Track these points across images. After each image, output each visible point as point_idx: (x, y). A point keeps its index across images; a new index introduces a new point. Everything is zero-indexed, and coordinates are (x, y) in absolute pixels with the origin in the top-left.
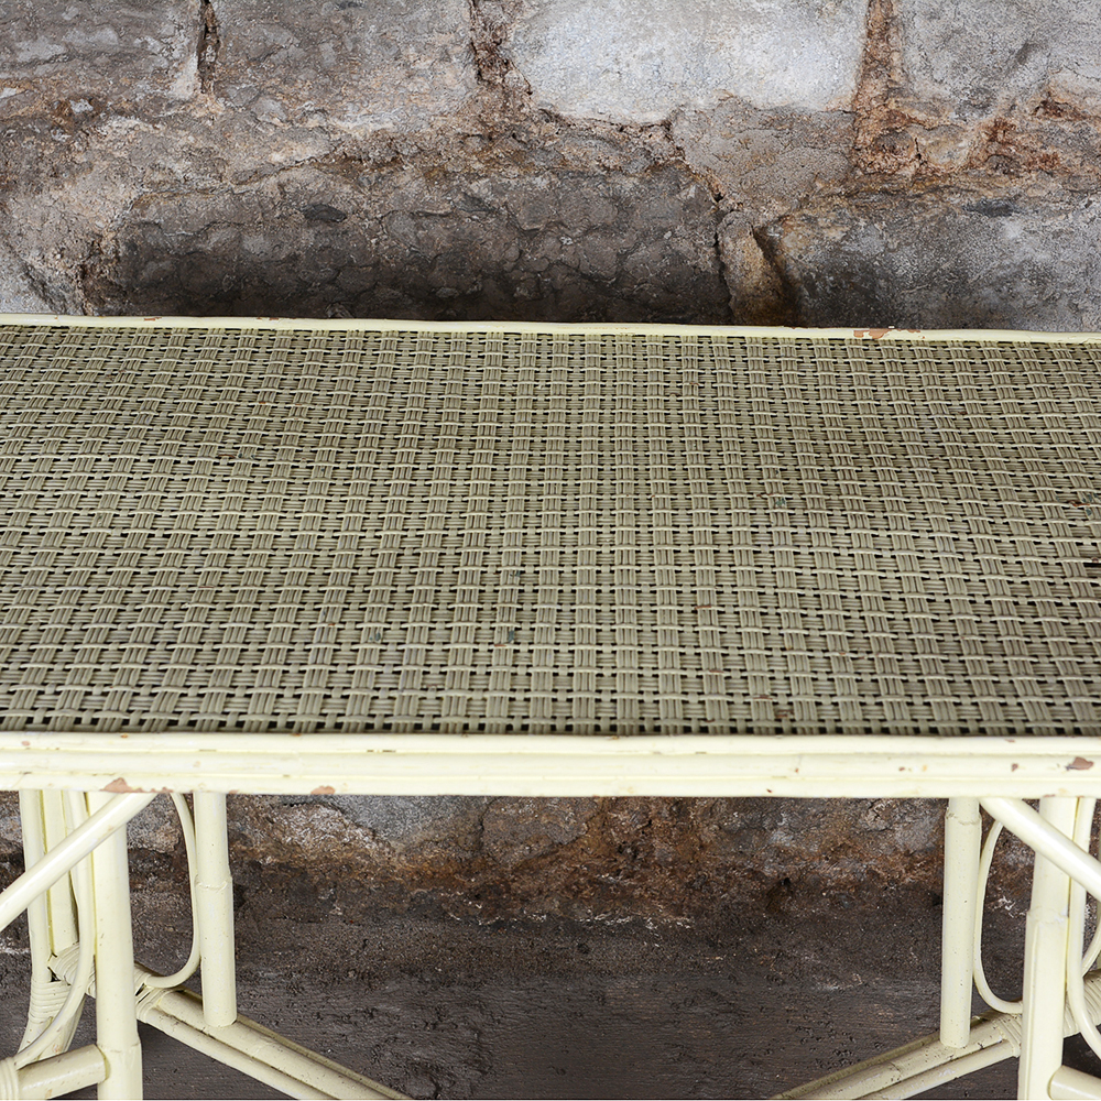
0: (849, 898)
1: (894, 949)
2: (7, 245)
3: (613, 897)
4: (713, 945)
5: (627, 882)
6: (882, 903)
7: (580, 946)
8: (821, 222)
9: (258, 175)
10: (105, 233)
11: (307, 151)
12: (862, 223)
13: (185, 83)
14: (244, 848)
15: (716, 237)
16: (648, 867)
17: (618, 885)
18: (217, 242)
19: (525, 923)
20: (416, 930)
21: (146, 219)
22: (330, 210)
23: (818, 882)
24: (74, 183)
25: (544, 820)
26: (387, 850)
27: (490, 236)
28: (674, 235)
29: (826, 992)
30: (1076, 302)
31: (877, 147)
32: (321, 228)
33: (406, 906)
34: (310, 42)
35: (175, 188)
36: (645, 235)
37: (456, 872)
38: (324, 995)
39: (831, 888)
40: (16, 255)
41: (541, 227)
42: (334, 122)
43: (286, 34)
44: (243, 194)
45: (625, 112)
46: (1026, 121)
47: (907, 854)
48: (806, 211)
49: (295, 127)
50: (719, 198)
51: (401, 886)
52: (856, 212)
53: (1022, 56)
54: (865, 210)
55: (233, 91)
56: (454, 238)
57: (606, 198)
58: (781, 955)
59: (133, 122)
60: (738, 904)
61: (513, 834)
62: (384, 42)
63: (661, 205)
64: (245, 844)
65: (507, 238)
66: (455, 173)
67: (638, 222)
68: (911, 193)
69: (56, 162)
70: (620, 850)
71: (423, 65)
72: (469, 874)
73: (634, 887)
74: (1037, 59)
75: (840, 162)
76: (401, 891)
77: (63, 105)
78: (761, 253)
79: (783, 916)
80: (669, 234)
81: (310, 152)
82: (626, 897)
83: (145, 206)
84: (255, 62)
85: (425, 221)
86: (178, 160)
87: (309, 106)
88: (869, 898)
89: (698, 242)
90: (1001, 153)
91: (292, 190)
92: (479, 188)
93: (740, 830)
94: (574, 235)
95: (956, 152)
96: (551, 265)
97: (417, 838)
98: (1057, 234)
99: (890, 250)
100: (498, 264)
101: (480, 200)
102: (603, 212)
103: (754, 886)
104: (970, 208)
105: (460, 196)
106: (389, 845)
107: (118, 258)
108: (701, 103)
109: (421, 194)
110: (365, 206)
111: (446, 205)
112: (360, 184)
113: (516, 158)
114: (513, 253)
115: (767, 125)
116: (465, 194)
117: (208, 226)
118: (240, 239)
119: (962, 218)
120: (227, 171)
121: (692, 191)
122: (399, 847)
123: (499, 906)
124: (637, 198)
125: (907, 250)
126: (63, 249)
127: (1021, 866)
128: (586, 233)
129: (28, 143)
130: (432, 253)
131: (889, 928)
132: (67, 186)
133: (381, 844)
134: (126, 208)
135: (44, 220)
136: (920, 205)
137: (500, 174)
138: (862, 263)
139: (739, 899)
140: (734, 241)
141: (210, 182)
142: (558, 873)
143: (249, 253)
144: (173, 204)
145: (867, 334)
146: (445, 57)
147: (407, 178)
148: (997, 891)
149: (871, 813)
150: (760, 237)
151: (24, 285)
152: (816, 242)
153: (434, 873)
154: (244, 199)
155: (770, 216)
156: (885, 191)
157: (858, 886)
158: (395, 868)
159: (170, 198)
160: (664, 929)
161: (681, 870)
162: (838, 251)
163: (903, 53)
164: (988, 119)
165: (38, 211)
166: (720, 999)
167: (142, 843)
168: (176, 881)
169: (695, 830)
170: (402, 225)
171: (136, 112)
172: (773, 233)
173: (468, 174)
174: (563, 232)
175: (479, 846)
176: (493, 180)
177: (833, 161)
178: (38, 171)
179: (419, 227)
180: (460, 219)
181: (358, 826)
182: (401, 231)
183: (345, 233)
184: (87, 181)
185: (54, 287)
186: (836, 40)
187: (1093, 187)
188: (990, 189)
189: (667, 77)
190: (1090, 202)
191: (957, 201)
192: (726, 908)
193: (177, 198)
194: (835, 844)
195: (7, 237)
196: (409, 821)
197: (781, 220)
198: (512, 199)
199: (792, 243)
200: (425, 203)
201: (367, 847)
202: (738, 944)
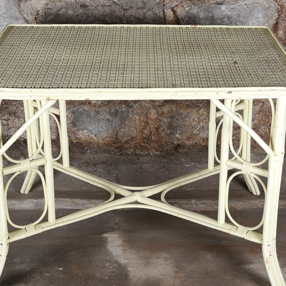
0: (191, 148)
1: (200, 158)
2: (20, 13)
3: (144, 148)
4: (164, 158)
5: (147, 145)
6: (198, 149)
7: (137, 158)
8: (185, 6)
10: (40, 10)
12: (193, 7)
14: (70, 139)
15: (163, 9)
16: (151, 142)
17: (145, 146)
18: (62, 12)
19: (126, 154)
20: (104, 155)
21: (48, 7)
22: (85, 5)
23: (185, 145)
25: (130, 132)
26: (98, 139)
27: (118, 10)
28: (155, 9)
29: (187, 166)
30: (236, 23)
32: (83, 9)
33: (102, 150)
35: (54, 1)
36: (149, 9)
37: (112, 144)
38: (86, 168)
39: (188, 146)
40: (22, 15)
41: (128, 8)
47: (203, 139)
48: (182, 4)
50: (164, 1)
51: (101, 146)
52: (192, 4)
56: (110, 11)
57: (141, 2)
58: (178, 160)
60: (169, 149)
61: (124, 135)
63: (152, 3)
65: (121, 10)
67: (148, 7)
70: (145, 138)
72: (115, 144)
73: (148, 146)
78: (173, 13)
79: (178, 152)
80: (154, 9)
82: (147, 148)
83: (48, 5)
85: (105, 7)
88: (195, 148)
89: (160, 11)
91: (78, 1)
93: (169, 134)
94: (135, 9)
96: (130, 16)
97: (104, 136)
98: (232, 9)
99: (199, 12)
100: (119, 16)
101: (115, 2)
102: (140, 5)
103: (172, 146)
104: (215, 3)
105: (112, 2)
106: (99, 138)
107: (42, 15)
109: (103, 1)
110: (92, 4)
111: (109, 3)
114: (122, 13)
116: (113, 1)
117: (61, 8)
118: (67, 11)
119: (213, 5)
121: (159, 0)
122: (101, 138)
123: (121, 150)
124: (147, 2)
125: (202, 12)
126: (31, 14)
128: (137, 9)
130: (106, 14)
131: (199, 154)
134: (44, 5)
135: (28, 8)
136: (204, 3)
138: (193, 15)
139: (169, 148)
140: (167, 10)
142: (133, 143)
143: (69, 14)
145: (193, 26)
149: (196, 130)
150: (172, 9)
151: (23, 21)
152: (184, 10)
153: (108, 144)
154: (68, 3)
155: (174, 5)
157: (193, 146)
158: (100, 143)
160: (154, 155)
161: (158, 143)
162: (188, 12)
165: (26, 6)
166: (165, 168)
168: (56, 145)
169: (160, 134)
170: (100, 8)
172: (175, 9)
174: (132, 9)
175: (117, 138)
179: (103, 8)
180: (111, 6)
181: (93, 134)
183: (88, 10)
185: (30, 21)
190: (239, 2)
191: (212, 2)
192: (167, 150)
193: (54, 3)
194: (189, 137)
195: (20, 11)
196: (103, 133)
197: (177, 6)
198: (122, 2)
199: (179, 11)
200: (104, 3)
201: (94, 138)
202: (169, 157)
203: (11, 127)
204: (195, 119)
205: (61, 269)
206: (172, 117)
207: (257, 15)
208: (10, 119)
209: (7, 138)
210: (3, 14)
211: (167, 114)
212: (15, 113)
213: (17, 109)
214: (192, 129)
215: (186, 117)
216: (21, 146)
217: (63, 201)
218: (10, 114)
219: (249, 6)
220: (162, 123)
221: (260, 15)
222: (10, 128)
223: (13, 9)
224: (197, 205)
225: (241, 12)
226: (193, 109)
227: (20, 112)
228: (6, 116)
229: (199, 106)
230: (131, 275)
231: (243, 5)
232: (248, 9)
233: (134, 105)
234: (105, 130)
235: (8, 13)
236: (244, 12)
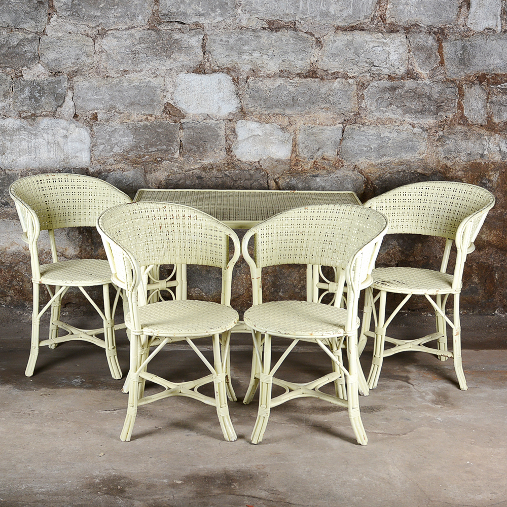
8: (285, 178)
9: (189, 170)
10: (162, 181)
11: (197, 166)
12: (292, 178)
13: (177, 155)
15: (267, 180)
18: (181, 182)
21: (169, 179)
22: (201, 177)
24: (157, 172)
27: (228, 181)
28: (260, 180)
31: (295, 165)
32: (199, 179)
34: (198, 148)
35: (174, 173)
36: (255, 180)
40: (147, 184)
41: (237, 179)
42: (202, 161)
43: (194, 146)
44: (186, 174)
45: (251, 160)
46: (320, 161)
48: (283, 176)
49: (195, 162)
50: (268, 174)
52: (291, 176)
53: (318, 150)
54: (293, 176)
55: (185, 156)
56: (222, 181)
57: (248, 174)
59: (168, 162)
62: (211, 147)
63: (258, 175)
65: (231, 181)
66: (223, 170)
67: (254, 178)
68: (301, 173)
69: (154, 168)
71: (217, 151)
74: (321, 150)
75: (288, 168)
77: (156, 159)
78: (275, 183)
81: (198, 167)
83: (169, 176)
84: (189, 151)
85: (217, 178)
86: (175, 168)
87: (198, 158)
89: (264, 181)
90: (316, 166)
91: (195, 173)
92: (227, 173)
94: (243, 180)
95: (309, 166)
97: (214, 295)
98: (325, 180)
99: (297, 183)
100: (230, 185)
101: (227, 175)
102: (248, 176)
104: (311, 176)
105: (223, 174)
107: (164, 185)
108: (265, 158)
110: (207, 176)
111: (221, 176)
112: (206, 172)
113: (233, 167)
114: (232, 184)
115: (275, 162)
117: (180, 179)
118: (185, 181)
119: (309, 177)
120: (184, 170)
121: (263, 173)
122: (210, 296)
124: (254, 174)
125: (300, 183)
126: (155, 183)
128: (245, 180)
129: (150, 165)
133: (207, 296)
134: (166, 176)
136: (302, 175)
138: (292, 185)
140: (270, 181)
141: (181, 172)
142: (240, 301)
145: (292, 191)
146: (221, 150)
147: (214, 171)
150: (275, 180)
152: (285, 182)
155: (277, 177)
156: (296, 173)
159: (173, 175)
162: (288, 183)
163: (298, 149)
164: (313, 161)
165: (151, 177)
170: (214, 179)
171: (169, 160)
172: (277, 180)
173: (225, 170)
174: (241, 180)
176: (229, 171)
177: (287, 167)
178: (151, 170)
180: (223, 178)
181: (203, 292)
183: (203, 181)
184: (159, 172)
186: (287, 147)
188: (314, 173)
189: (259, 153)
190: (331, 175)
191: (308, 175)
193: (175, 175)
195: (146, 181)
196: (213, 291)
197: (278, 178)
198: (232, 175)
199: (280, 182)
200: (217, 175)
206: (275, 276)
210: (131, 183)
211: (271, 273)
214: (294, 288)
215: (288, 276)
219: (340, 178)
220: (267, 282)
223: (140, 179)
224: (298, 349)
225: (333, 183)
230: (242, 385)
231: (335, 177)
233: (242, 265)
234: (214, 288)
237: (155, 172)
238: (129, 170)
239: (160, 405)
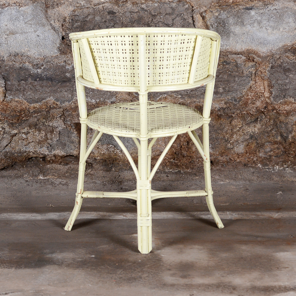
0: (225, 165)
1: (235, 175)
2: (47, 19)
3: (173, 165)
4: (196, 175)
5: (177, 161)
6: (233, 166)
7: (167, 176)
8: (214, 12)
9: (99, 4)
10: (67, 17)
12: (222, 12)
14: (93, 155)
15: (192, 15)
16: (181, 158)
17: (175, 162)
18: (90, 18)
20: (130, 173)
21: (75, 14)
22: (113, 12)
23: (218, 161)
24: (61, 7)
25: (158, 146)
26: (124, 155)
27: (146, 16)
28: (184, 15)
29: (221, 184)
30: (266, 27)
32: (111, 15)
33: (128, 168)
35: (81, 7)
38: (111, 185)
39: (222, 163)
40: (49, 21)
41: (156, 14)
44: (95, 8)
47: (238, 154)
48: (210, 10)
50: (193, 7)
51: (127, 164)
52: (220, 9)
54: (222, 9)
56: (138, 17)
57: (169, 7)
60: (201, 166)
63: (181, 9)
64: (93, 154)
65: (149, 16)
66: (139, 3)
67: (176, 13)
68: (232, 5)
69: (57, 2)
70: (175, 153)
73: (178, 163)
76: (127, 165)
78: (201, 18)
80: (182, 15)
82: (177, 165)
83: (75, 12)
85: (132, 13)
86: (82, 1)
88: (230, 165)
89: (189, 16)
91: (105, 8)
92: (143, 6)
94: (163, 15)
96: (158, 22)
98: (262, 13)
99: (228, 17)
100: (147, 22)
101: (144, 9)
102: (169, 11)
104: (244, 9)
105: (140, 8)
107: (69, 22)
109: (132, 8)
110: (120, 11)
111: (137, 10)
112: (119, 6)
114: (150, 19)
116: (141, 7)
117: (88, 15)
118: (94, 18)
119: (242, 11)
120: (92, 3)
121: (187, 6)
124: (176, 7)
125: (231, 17)
126: (58, 20)
127: (263, 157)
128: (166, 15)
130: (134, 20)
131: (234, 171)
132: (60, 7)
133: (123, 154)
134: (71, 12)
135: (55, 14)
136: (234, 8)
137: (148, 3)
138: (222, 20)
140: (196, 15)
141: (89, 6)
143: (96, 20)
144: (81, 11)
147: (129, 4)
148: (257, 163)
149: (229, 144)
150: (201, 15)
151: (50, 28)
152: (213, 16)
154: (95, 9)
155: (203, 10)
156: (226, 5)
157: (227, 162)
158: (125, 160)
159: (80, 10)
160: (185, 172)
161: (188, 159)
162: (217, 18)
165: (54, 12)
166: (197, 185)
167: (71, 153)
169: (191, 148)
170: (128, 14)
172: (204, 14)
173: (141, 3)
174: (161, 15)
176: (146, 4)
178: (54, 4)
179: (131, 14)
180: (140, 13)
181: (118, 149)
182: (127, 15)
183: (116, 16)
184: (63, 6)
185: (56, 28)
187: (269, 4)
188: (248, 4)
190: (268, 7)
191: (241, 7)
192: (198, 167)
193: (82, 9)
194: (222, 152)
195: (47, 18)
196: (129, 148)
197: (205, 11)
198: (150, 8)
199: (208, 17)
200: (132, 9)
201: (120, 154)
202: (201, 175)
203: (31, 141)
204: (229, 131)
205: (93, 256)
207: (288, 20)
208: (30, 133)
209: (25, 154)
210: (30, 20)
212: (36, 125)
213: (38, 121)
214: (225, 143)
215: (219, 129)
216: (40, 164)
217: (88, 213)
218: (30, 127)
219: (279, 11)
221: (291, 20)
222: (29, 143)
223: (40, 15)
224: (232, 215)
225: (271, 16)
226: (225, 120)
227: (42, 124)
228: (26, 129)
229: (232, 116)
231: (273, 10)
232: (277, 14)
234: (131, 144)
235: (35, 20)
236: (274, 17)
237: (58, 7)
238: (27, 5)
239: (63, 287)
